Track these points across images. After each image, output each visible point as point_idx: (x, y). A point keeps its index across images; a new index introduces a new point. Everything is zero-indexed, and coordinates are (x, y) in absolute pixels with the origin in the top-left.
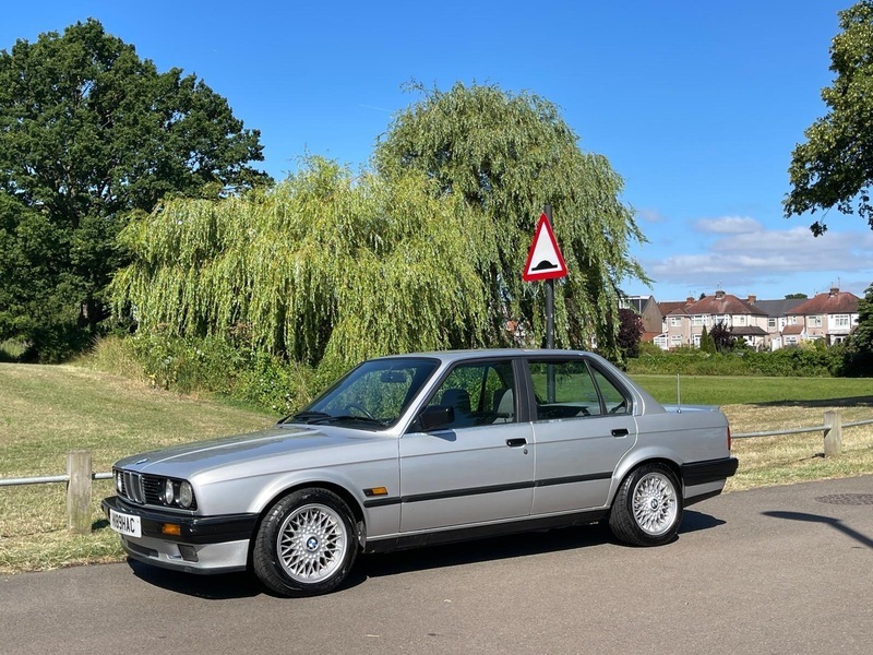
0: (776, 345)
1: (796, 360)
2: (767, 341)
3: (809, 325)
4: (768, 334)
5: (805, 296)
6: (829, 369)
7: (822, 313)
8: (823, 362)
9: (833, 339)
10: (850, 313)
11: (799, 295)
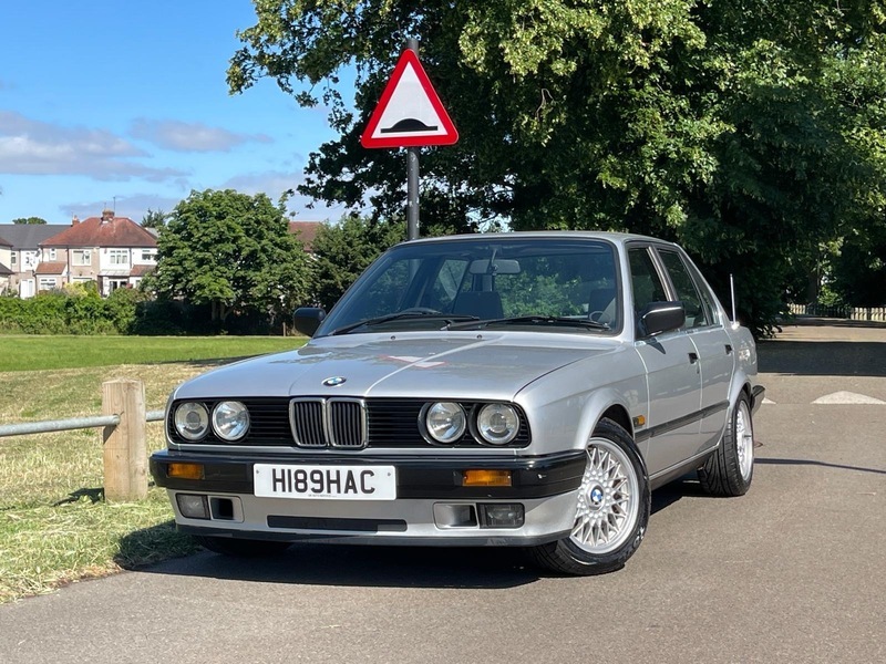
0: (27, 291)
1: (69, 312)
2: (13, 284)
3: (73, 263)
4: (13, 274)
5: (44, 222)
6: (116, 323)
7: (92, 245)
8: (108, 313)
9: (106, 282)
10: (130, 247)
11: (35, 220)
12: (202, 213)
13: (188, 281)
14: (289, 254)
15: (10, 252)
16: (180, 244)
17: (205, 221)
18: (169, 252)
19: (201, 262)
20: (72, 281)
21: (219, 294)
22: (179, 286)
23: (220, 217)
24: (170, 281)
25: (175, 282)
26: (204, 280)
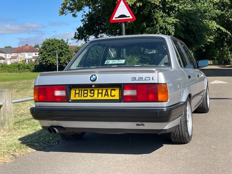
0: (9, 63)
1: (19, 67)
2: (6, 61)
3: (19, 56)
4: (5, 59)
5: (11, 47)
6: (30, 70)
7: (23, 52)
8: (28, 68)
9: (27, 60)
10: (32, 52)
11: (9, 47)
12: (49, 44)
13: (46, 59)
14: (69, 53)
15: (4, 54)
16: (44, 51)
17: (49, 46)
18: (41, 53)
19: (49, 55)
20: (19, 60)
21: (53, 62)
22: (44, 61)
23: (53, 45)
24: (42, 60)
25: (43, 60)
26: (50, 59)
